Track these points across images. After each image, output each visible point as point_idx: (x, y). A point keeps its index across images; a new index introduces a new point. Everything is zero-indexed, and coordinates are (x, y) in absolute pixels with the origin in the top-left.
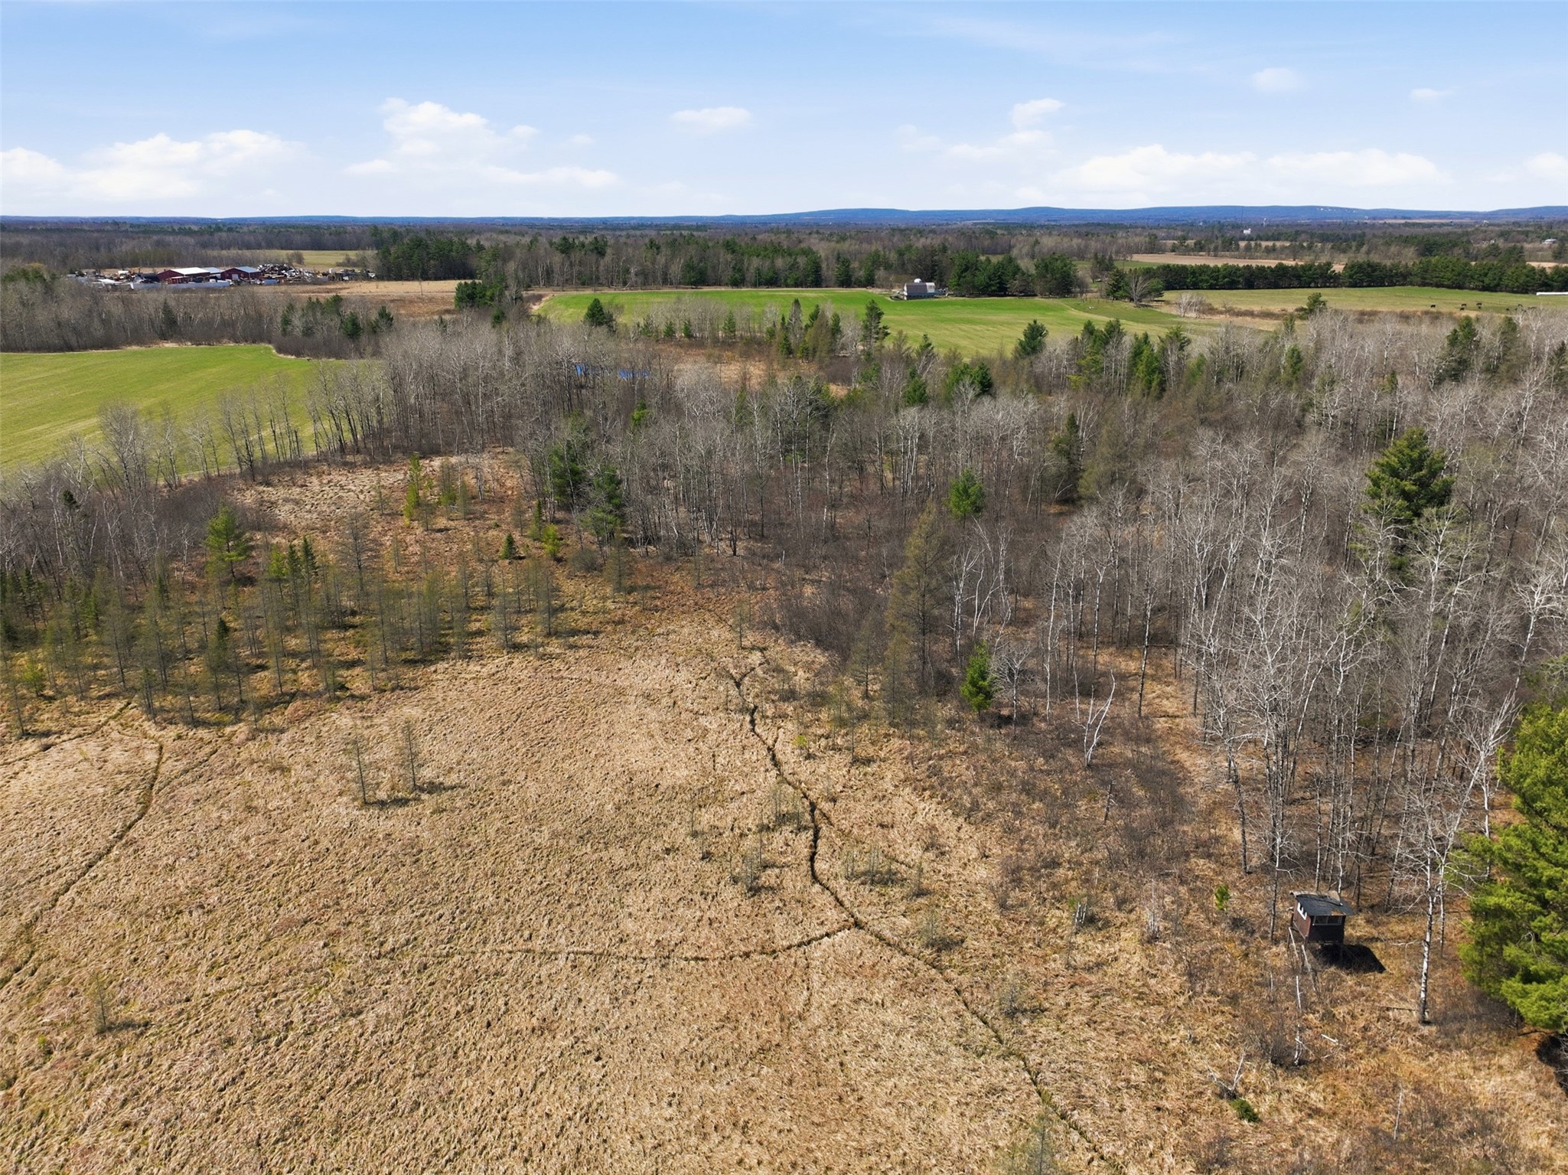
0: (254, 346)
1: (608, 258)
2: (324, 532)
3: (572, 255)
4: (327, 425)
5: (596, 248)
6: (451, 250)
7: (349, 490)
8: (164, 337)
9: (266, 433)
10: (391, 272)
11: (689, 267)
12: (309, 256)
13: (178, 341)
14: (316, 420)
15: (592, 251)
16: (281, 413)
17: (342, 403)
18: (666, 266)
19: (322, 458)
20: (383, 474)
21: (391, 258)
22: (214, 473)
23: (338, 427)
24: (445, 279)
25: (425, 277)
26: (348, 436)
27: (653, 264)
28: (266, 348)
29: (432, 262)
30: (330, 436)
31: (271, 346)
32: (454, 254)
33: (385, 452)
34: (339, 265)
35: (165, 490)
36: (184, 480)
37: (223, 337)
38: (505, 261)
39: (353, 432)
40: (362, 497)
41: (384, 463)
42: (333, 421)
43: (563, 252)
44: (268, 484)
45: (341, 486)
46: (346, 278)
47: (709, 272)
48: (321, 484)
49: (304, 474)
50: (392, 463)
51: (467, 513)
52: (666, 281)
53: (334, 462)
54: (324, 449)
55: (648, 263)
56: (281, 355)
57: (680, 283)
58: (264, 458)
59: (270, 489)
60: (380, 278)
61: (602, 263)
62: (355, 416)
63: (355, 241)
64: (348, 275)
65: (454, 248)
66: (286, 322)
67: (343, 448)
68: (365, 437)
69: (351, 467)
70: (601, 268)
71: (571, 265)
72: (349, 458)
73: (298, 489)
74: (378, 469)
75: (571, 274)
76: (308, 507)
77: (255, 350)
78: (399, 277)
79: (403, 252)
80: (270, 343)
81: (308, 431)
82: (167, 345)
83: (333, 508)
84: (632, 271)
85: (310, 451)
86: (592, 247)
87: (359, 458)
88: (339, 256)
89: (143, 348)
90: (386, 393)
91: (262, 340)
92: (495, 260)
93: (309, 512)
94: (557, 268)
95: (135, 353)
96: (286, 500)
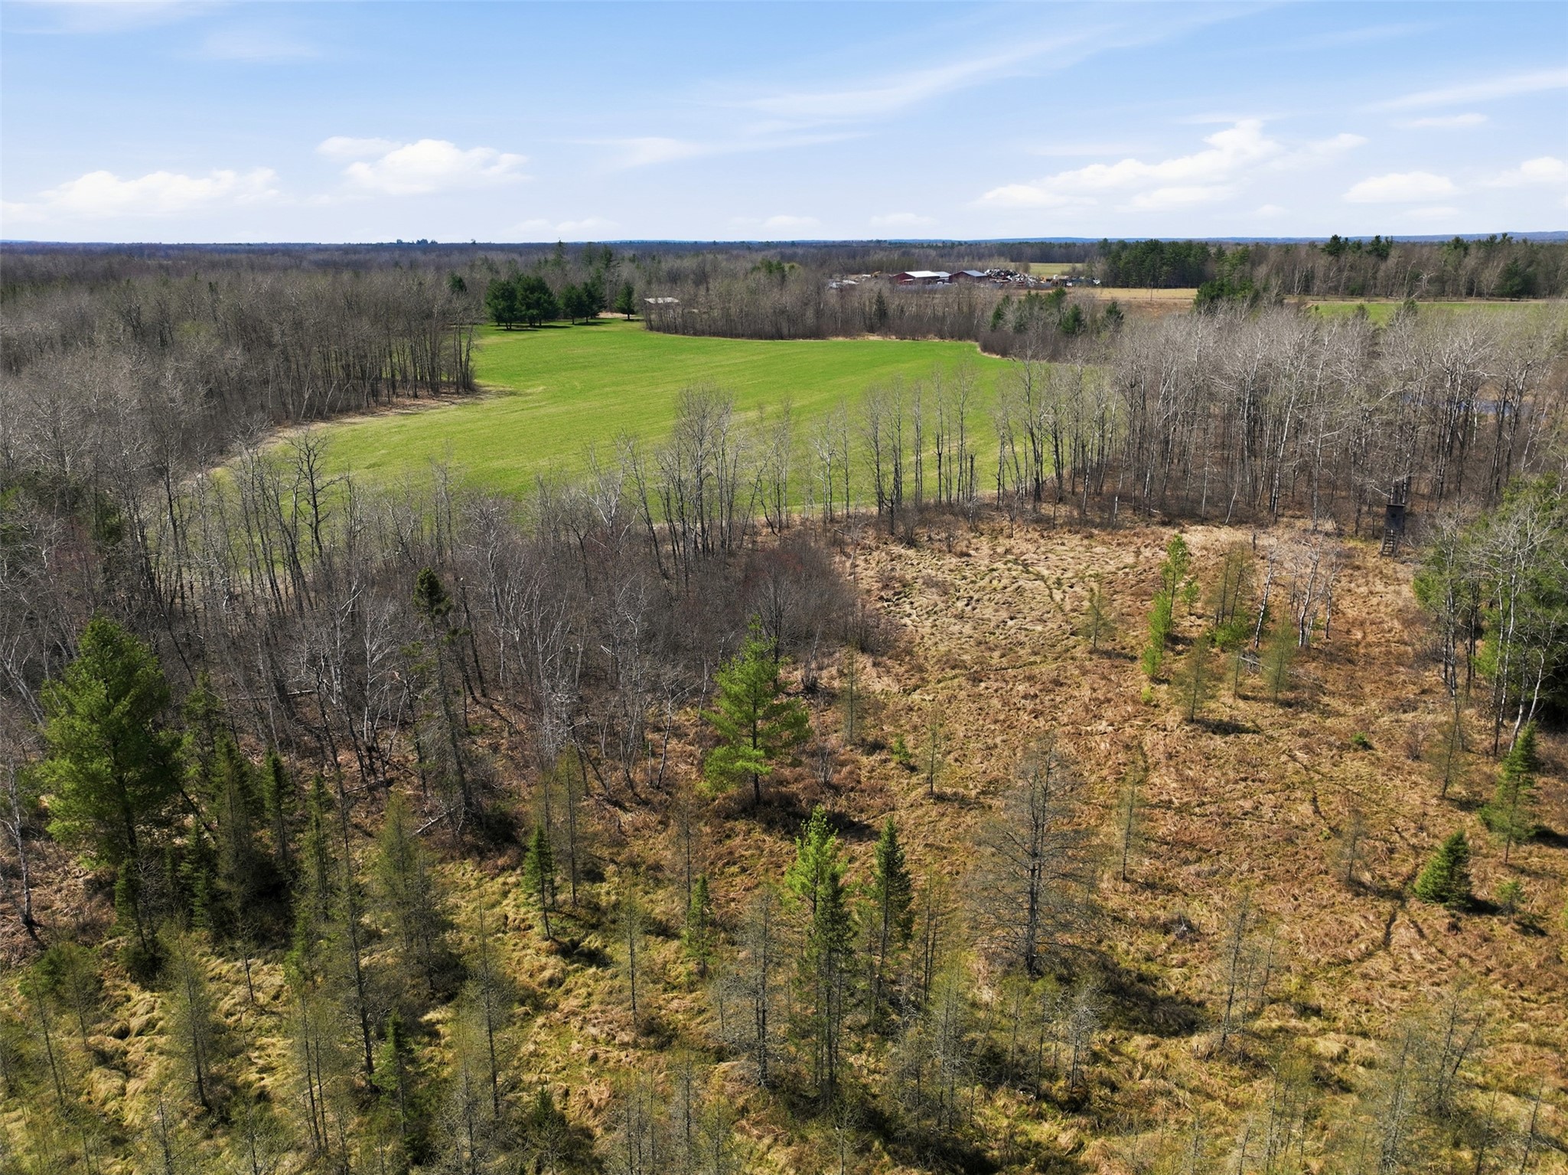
0: (960, 343)
1: (1392, 261)
2: (976, 680)
3: (1343, 259)
4: (1021, 447)
5: (1376, 249)
6: (1189, 255)
7: (1039, 577)
8: (872, 330)
9: (929, 453)
10: (1117, 279)
11: (1510, 273)
12: (1036, 267)
13: (885, 334)
14: (1008, 439)
15: (1369, 253)
16: (955, 426)
17: (1051, 419)
18: (1475, 271)
19: (1005, 504)
20: (1099, 549)
21: (1121, 264)
22: (839, 512)
23: (1038, 459)
24: (1176, 287)
25: (1156, 285)
26: (1049, 472)
27: (1456, 270)
28: (971, 346)
29: (1165, 268)
30: (1023, 472)
31: (977, 344)
32: (1191, 259)
33: (1106, 506)
34: (1063, 274)
35: (765, 531)
36: (796, 517)
37: (929, 332)
38: (1254, 265)
39: (1059, 465)
40: (1058, 596)
41: (1102, 526)
42: (1030, 445)
43: (1331, 253)
44: (911, 543)
45: (1025, 565)
46: (1070, 284)
47: (1541, 279)
48: (994, 556)
49: (971, 530)
50: (1117, 527)
51: (1278, 683)
52: (1473, 291)
53: (1022, 513)
54: (1010, 487)
55: (1449, 268)
56: (986, 354)
57: (1492, 295)
58: (918, 494)
59: (911, 552)
60: (1104, 285)
61: (1383, 267)
62: (1067, 440)
63: (1082, 253)
64: (1072, 281)
65: (1193, 252)
66: (999, 315)
67: (1038, 492)
68: (1076, 473)
69: (1046, 524)
70: (1381, 274)
71: (1340, 270)
72: (1047, 509)
73: (954, 560)
74: (1090, 536)
75: (1339, 281)
76: (960, 604)
77: (959, 347)
78: (1126, 285)
79: (1136, 257)
80: (977, 341)
81: (988, 460)
82: (871, 338)
83: (1004, 614)
84: (1425, 277)
85: (987, 490)
86: (1370, 248)
87: (1063, 510)
88: (1066, 267)
89: (848, 340)
90: (1117, 407)
91: (969, 338)
92: (1242, 264)
93: (960, 617)
94: (1320, 273)
95: (838, 344)
96: (930, 583)
